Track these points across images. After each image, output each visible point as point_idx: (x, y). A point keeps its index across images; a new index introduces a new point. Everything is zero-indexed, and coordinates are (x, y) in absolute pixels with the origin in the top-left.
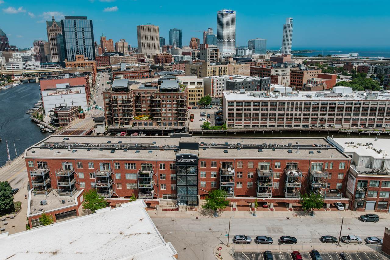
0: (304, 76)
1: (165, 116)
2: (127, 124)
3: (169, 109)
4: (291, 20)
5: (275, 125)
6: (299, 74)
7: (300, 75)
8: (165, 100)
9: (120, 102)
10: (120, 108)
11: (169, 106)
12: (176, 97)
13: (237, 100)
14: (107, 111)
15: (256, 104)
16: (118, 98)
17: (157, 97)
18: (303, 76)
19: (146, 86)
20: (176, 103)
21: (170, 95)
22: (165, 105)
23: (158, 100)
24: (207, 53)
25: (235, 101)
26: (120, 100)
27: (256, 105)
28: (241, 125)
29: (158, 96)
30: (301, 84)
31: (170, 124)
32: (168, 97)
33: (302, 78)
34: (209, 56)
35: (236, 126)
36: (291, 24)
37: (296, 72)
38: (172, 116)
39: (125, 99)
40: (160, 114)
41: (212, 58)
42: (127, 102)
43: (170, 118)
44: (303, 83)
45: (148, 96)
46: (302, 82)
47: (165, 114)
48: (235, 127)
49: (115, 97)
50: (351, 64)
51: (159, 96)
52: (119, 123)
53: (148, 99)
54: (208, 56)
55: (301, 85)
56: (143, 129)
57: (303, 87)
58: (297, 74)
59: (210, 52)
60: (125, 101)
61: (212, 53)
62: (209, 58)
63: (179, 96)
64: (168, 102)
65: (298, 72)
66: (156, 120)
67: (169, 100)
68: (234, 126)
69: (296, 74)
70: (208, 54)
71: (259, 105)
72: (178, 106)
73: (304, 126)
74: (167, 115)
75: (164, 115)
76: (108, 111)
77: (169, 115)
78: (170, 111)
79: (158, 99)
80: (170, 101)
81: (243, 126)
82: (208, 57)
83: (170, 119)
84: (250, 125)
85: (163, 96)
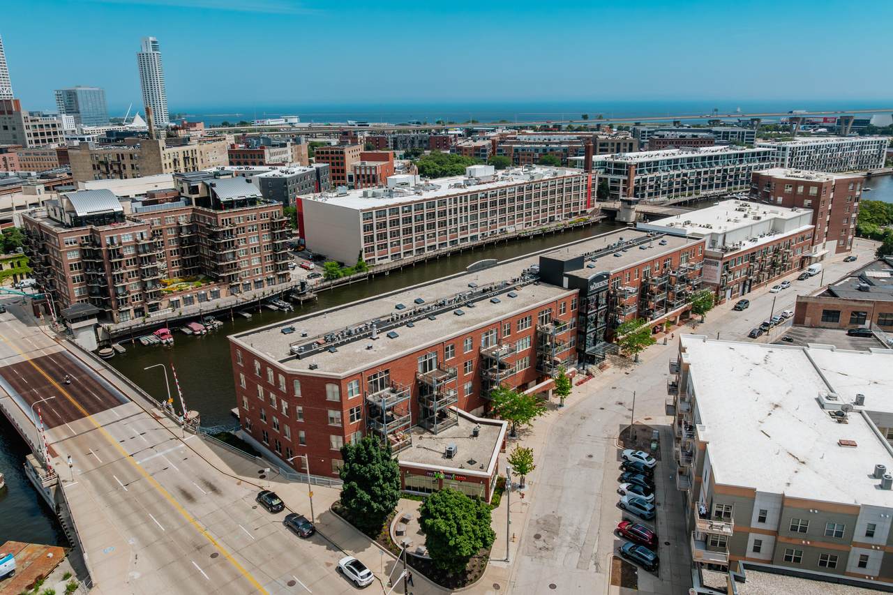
0: (346, 159)
1: (247, 268)
2: (154, 308)
3: (255, 248)
4: (153, 42)
5: (435, 246)
6: (335, 155)
7: (337, 158)
8: (243, 228)
9: (129, 253)
10: (132, 268)
11: (254, 242)
12: (267, 217)
13: (376, 206)
14: (75, 286)
15: (406, 209)
16: (123, 241)
17: (223, 224)
18: (343, 158)
19: (145, 203)
20: (268, 231)
21: (254, 214)
22: (245, 239)
23: (228, 231)
24: (25, 124)
25: (374, 208)
26: (127, 246)
27: (406, 212)
28: (387, 257)
29: (226, 220)
30: (343, 175)
31: (258, 284)
32: (248, 220)
33: (343, 164)
34: (31, 131)
35: (379, 259)
36: (155, 52)
37: (327, 153)
38: (262, 265)
39: (143, 242)
40: (235, 263)
41: (40, 138)
42: (147, 248)
43: (257, 269)
44: (347, 172)
45: (168, 229)
46: (343, 171)
47: (246, 262)
48: (377, 262)
49: (111, 238)
50: (353, 134)
51: (230, 219)
52: (132, 312)
53: (170, 236)
54: (26, 131)
55: (343, 178)
56: (215, 307)
57: (348, 181)
58: (330, 155)
59: (31, 121)
60: (144, 245)
61: (37, 124)
62: (33, 138)
63: (272, 212)
64: (250, 231)
65: (332, 153)
66: (227, 280)
67: (253, 226)
68: (376, 260)
69: (327, 155)
70: (28, 127)
71: (410, 211)
72: (273, 237)
73: (472, 238)
74: (249, 262)
75: (244, 265)
76: (80, 285)
77: (255, 262)
78: (255, 252)
79: (228, 228)
80: (255, 227)
81: (390, 257)
82: (29, 135)
83: (258, 273)
84: (400, 254)
85: (239, 217)
